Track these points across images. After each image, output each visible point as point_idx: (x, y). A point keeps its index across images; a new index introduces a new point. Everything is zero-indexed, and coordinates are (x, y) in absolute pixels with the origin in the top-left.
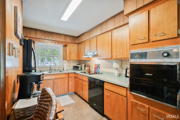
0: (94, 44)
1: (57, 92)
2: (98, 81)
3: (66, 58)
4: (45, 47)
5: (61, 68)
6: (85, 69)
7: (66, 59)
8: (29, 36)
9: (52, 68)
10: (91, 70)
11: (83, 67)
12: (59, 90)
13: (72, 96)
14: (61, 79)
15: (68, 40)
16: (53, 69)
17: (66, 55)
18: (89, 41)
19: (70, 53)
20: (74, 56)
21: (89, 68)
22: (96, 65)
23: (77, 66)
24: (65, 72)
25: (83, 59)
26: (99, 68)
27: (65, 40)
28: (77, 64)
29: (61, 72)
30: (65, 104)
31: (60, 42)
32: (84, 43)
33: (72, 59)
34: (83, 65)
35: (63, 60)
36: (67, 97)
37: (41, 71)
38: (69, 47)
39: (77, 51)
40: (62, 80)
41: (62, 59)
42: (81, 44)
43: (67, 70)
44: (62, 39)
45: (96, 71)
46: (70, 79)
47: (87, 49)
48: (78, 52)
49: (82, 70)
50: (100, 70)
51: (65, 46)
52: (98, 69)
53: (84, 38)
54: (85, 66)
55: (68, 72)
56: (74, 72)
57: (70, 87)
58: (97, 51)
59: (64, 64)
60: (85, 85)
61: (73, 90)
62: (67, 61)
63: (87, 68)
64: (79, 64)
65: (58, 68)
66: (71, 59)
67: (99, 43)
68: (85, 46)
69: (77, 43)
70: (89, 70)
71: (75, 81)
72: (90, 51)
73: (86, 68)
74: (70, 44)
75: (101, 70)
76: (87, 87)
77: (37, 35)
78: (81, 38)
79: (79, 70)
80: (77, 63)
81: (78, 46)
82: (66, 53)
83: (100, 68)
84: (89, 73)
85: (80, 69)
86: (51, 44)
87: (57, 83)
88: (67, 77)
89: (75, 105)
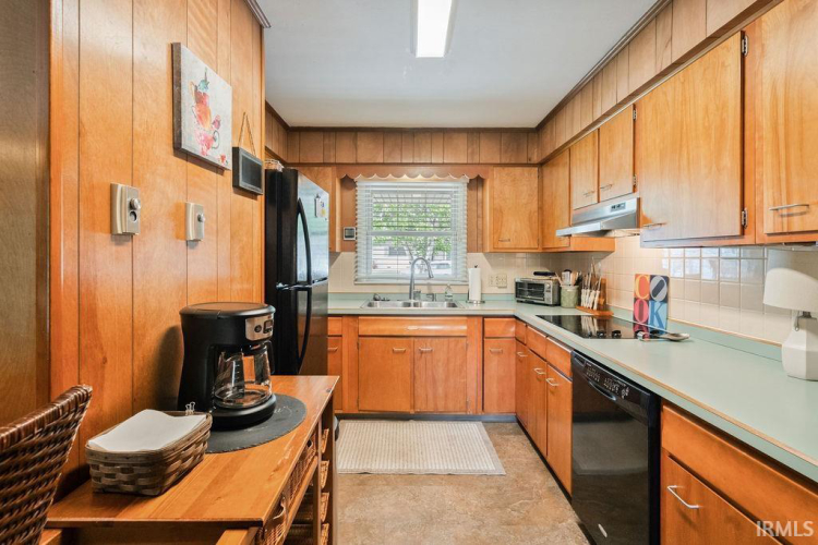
0: (620, 151)
1: (430, 396)
2: (621, 388)
3: (480, 242)
4: (414, 196)
5: (455, 290)
6: (579, 302)
7: (480, 249)
8: (332, 161)
9: (417, 288)
10: (612, 310)
11: (569, 290)
12: (440, 390)
13: (500, 434)
14: (446, 339)
15: (488, 152)
16: (424, 290)
17: (480, 227)
18: (590, 140)
19: (498, 213)
20: (518, 230)
21: (603, 295)
22: (642, 281)
23: (535, 282)
24: (476, 309)
25: (564, 245)
26: (666, 300)
27: (473, 153)
28: (536, 274)
29: (454, 306)
30: (452, 467)
31: (449, 168)
32: (567, 153)
33: (507, 244)
34: (569, 279)
35: (469, 250)
36: (474, 430)
37: (377, 297)
38: (492, 187)
39: (535, 206)
40: (452, 345)
41: (462, 246)
42: (553, 165)
43: (483, 302)
44: (459, 153)
45: (641, 318)
46: (490, 346)
47: (583, 183)
48: (541, 208)
49: (564, 303)
50: (674, 315)
51: (477, 183)
52: (657, 305)
53: (566, 131)
54: (579, 282)
55: (489, 309)
56: (511, 313)
57: (493, 388)
58: (637, 195)
59: (470, 271)
60: (555, 391)
61: (509, 405)
62: (486, 254)
63: (590, 298)
64: (545, 274)
65: (444, 289)
66: (500, 245)
67: (651, 137)
68: (574, 170)
69: (536, 159)
70: (599, 309)
71: (519, 360)
72: (596, 194)
73: (584, 297)
74: (496, 169)
75: (679, 312)
76: (565, 408)
77: (359, 152)
78: (552, 132)
79: (546, 302)
80: (542, 265)
81: (541, 177)
82: (480, 220)
83: (672, 300)
84: (599, 325)
85: (549, 297)
86: (412, 180)
87: (429, 357)
88: (478, 335)
89: (499, 488)
